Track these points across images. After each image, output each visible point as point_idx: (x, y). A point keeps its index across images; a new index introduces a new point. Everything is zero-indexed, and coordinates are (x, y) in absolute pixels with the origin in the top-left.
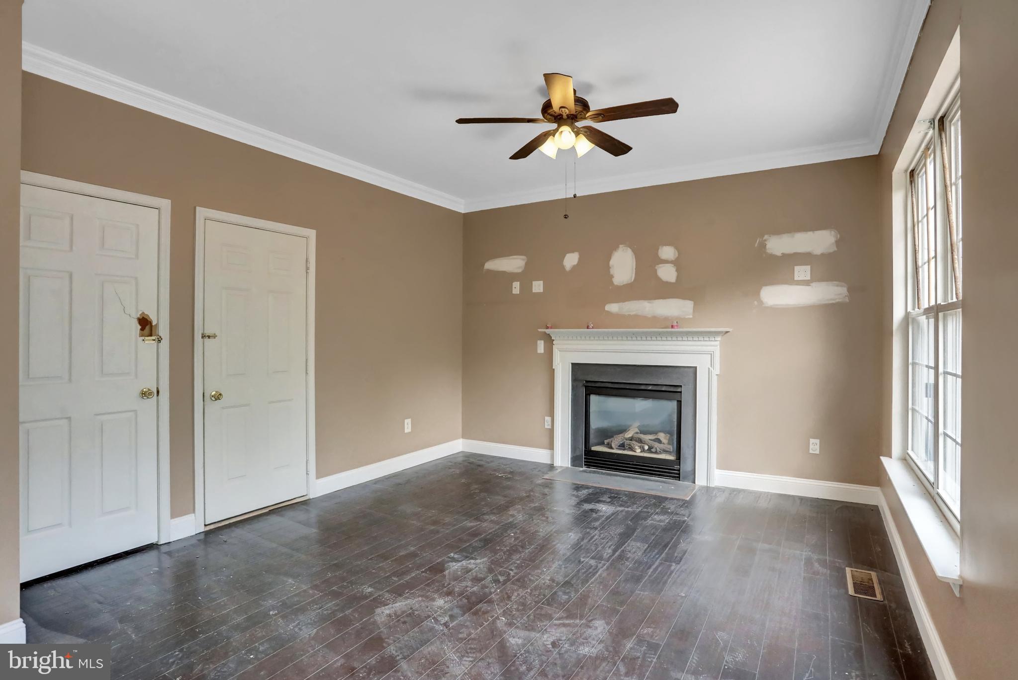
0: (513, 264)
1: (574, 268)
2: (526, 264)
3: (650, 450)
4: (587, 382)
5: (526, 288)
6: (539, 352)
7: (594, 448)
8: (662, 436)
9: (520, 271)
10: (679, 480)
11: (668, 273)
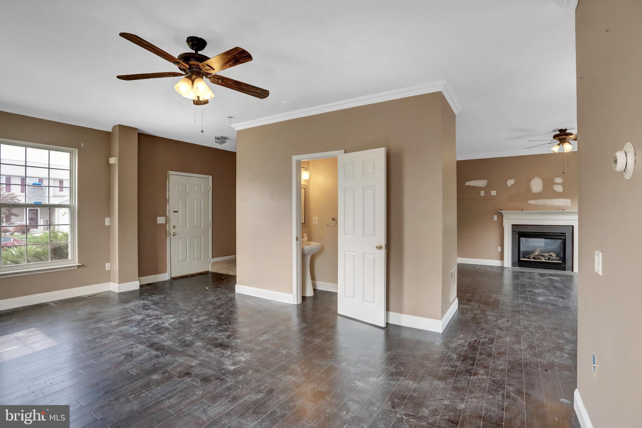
0: (481, 183)
1: (512, 185)
2: (487, 183)
3: (549, 259)
4: (519, 232)
5: (488, 193)
6: (494, 220)
7: (521, 259)
8: (552, 254)
9: (484, 186)
10: (565, 271)
11: (559, 189)
